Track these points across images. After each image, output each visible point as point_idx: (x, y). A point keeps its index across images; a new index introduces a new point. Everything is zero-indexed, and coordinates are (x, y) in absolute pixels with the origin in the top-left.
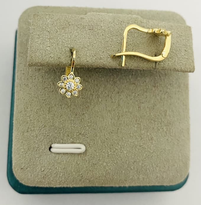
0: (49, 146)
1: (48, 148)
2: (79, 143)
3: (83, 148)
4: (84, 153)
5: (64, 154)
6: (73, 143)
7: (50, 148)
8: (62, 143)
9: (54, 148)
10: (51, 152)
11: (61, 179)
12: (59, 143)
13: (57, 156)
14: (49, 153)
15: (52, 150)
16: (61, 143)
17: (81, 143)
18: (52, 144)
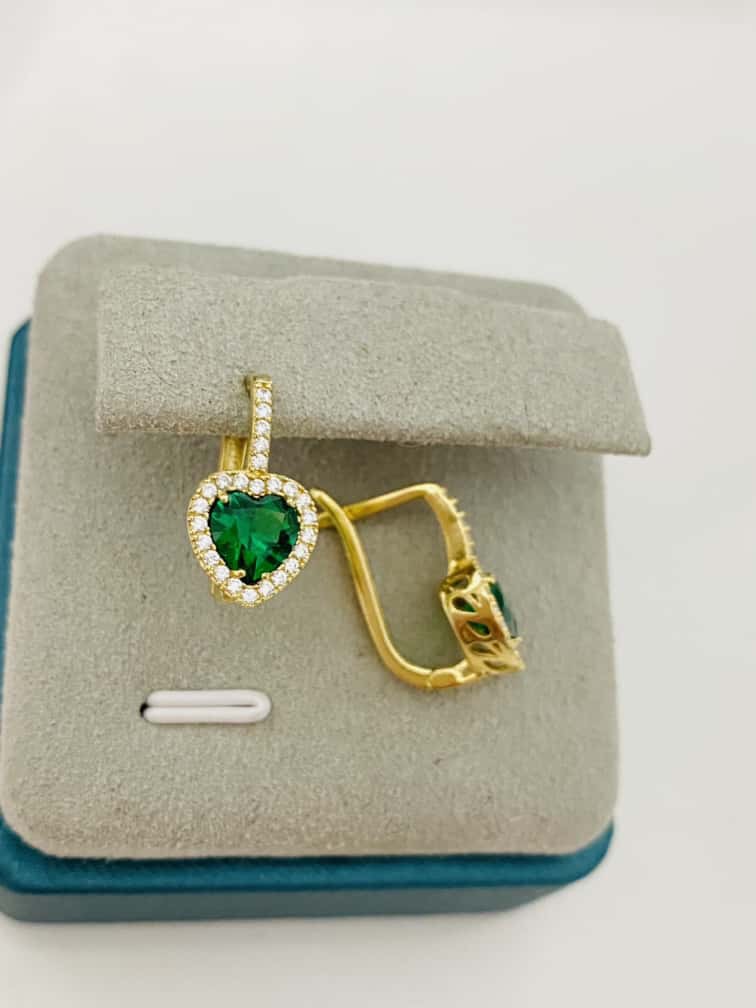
0: (140, 703)
1: (138, 708)
2: (247, 688)
3: (261, 706)
4: (264, 721)
7: (144, 707)
8: (189, 689)
9: (157, 706)
10: (147, 721)
11: (180, 819)
12: (177, 687)
13: (169, 734)
14: (141, 723)
15: (149, 713)
16: (182, 689)
17: (254, 689)
18: (152, 691)
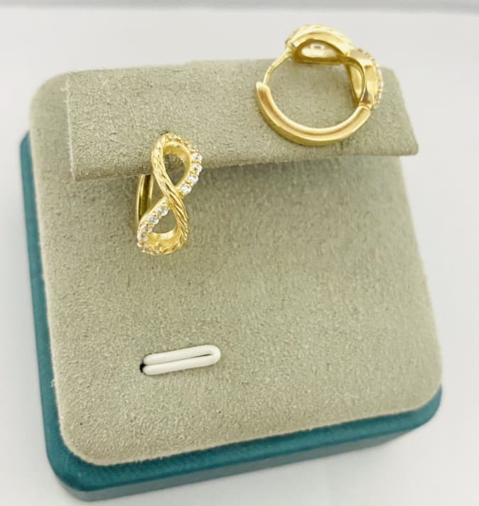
2: (204, 344)
5: (174, 373)
6: (190, 345)
9: (150, 364)
11: (176, 431)
12: (160, 351)
15: (146, 369)
16: (164, 352)
17: (208, 344)
